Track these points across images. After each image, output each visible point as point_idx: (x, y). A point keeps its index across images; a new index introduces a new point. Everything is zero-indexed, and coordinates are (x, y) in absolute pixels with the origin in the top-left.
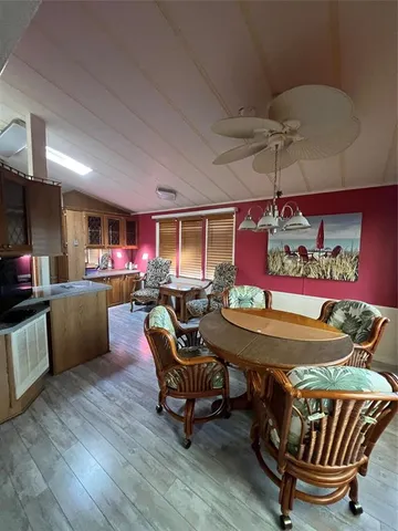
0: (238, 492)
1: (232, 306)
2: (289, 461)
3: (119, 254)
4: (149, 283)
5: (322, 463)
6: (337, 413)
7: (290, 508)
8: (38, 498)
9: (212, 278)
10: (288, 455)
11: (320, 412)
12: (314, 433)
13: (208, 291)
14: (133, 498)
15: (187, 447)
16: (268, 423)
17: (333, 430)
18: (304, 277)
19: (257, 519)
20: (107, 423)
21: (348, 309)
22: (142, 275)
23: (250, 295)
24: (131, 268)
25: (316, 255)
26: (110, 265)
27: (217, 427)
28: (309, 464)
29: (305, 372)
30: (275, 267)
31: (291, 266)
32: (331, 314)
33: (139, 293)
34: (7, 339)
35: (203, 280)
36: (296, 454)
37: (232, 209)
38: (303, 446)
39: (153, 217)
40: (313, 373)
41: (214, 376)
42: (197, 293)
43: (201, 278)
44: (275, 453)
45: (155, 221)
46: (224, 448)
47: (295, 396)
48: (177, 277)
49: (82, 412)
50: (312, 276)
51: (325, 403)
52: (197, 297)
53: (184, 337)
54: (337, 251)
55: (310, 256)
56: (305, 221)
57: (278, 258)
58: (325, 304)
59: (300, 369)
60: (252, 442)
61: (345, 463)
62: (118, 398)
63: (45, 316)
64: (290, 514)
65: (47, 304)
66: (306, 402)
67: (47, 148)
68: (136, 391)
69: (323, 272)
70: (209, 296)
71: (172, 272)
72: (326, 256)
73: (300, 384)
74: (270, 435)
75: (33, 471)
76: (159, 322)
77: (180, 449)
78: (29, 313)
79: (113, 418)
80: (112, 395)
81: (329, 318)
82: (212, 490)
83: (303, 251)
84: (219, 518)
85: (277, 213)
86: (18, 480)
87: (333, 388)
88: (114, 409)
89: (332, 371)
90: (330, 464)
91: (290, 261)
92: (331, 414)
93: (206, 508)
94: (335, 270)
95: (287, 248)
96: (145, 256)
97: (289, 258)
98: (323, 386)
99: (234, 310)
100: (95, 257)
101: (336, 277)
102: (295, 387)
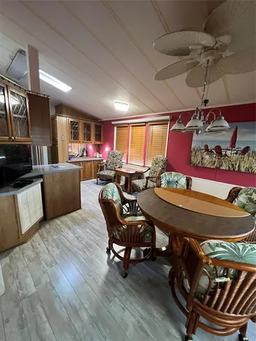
0: (157, 314)
1: (163, 186)
2: (196, 304)
3: (91, 147)
4: (109, 167)
5: (222, 310)
6: (241, 280)
7: (194, 332)
8: (30, 297)
9: (150, 166)
10: (195, 300)
11: (226, 277)
12: (219, 290)
13: (147, 175)
14: (87, 306)
15: (125, 277)
16: (182, 273)
17: (236, 291)
18: (217, 168)
19: (169, 334)
20: (75, 255)
21: (251, 194)
22: (104, 161)
23: (176, 179)
24: (98, 156)
25: (229, 153)
26: (85, 154)
27: (146, 267)
28: (211, 309)
29: (217, 245)
30: (196, 160)
31: (208, 160)
32: (236, 196)
33: (102, 173)
34: (14, 198)
35: (144, 166)
36: (202, 301)
37: (168, 117)
38: (208, 297)
39: (113, 123)
40: (224, 247)
41: (145, 234)
42: (139, 175)
43: (143, 165)
44: (186, 295)
45: (114, 125)
46: (150, 281)
47: (207, 263)
48: (127, 163)
49: (61, 246)
50: (224, 168)
51: (232, 271)
52: (139, 178)
53: (127, 205)
54: (246, 150)
55: (224, 153)
56: (226, 124)
57: (199, 154)
58: (233, 189)
59: (213, 242)
60: (169, 280)
61: (241, 313)
62: (84, 239)
63: (40, 184)
64: (193, 336)
65: (41, 176)
66: (215, 267)
67: (40, 71)
68: (95, 235)
69: (233, 165)
70: (147, 178)
71: (124, 160)
72: (236, 153)
73: (211, 254)
74: (183, 282)
75: (28, 279)
76: (109, 194)
77: (120, 278)
78: (28, 182)
79: (79, 252)
80: (80, 237)
81: (234, 199)
82: (139, 309)
83: (218, 149)
84: (142, 329)
85: (202, 117)
86: (20, 283)
87: (240, 261)
88: (80, 246)
89: (241, 247)
90: (228, 312)
91: (207, 157)
92: (235, 279)
93: (134, 320)
94: (242, 164)
95: (206, 147)
96: (107, 149)
97: (208, 154)
98: (231, 258)
99: (164, 189)
100: (76, 149)
101: (243, 170)
102: (207, 255)
